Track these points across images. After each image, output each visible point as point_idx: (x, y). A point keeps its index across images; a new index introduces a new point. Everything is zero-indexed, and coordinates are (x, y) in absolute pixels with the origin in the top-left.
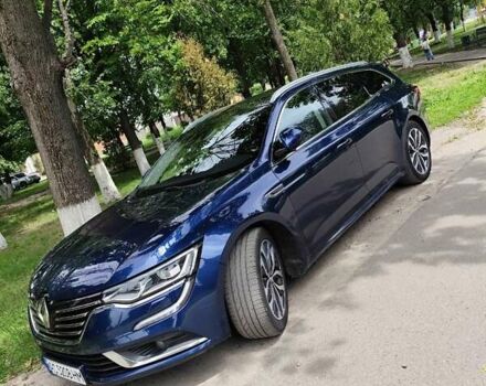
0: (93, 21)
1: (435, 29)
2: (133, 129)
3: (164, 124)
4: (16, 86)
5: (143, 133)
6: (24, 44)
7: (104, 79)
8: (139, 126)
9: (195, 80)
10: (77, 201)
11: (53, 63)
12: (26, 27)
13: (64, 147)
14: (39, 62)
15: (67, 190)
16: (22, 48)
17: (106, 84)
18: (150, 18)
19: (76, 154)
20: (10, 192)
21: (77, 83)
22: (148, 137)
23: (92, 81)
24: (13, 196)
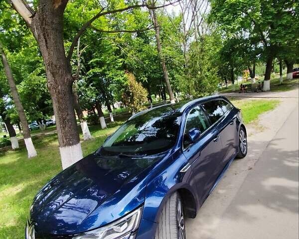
0: (91, 61)
1: (226, 83)
2: (100, 107)
3: (113, 106)
4: (49, 86)
5: (104, 109)
6: (56, 66)
7: (92, 86)
8: (103, 106)
9: (131, 91)
10: (70, 145)
11: (69, 77)
12: (58, 59)
13: (68, 118)
14: (62, 75)
15: (66, 139)
16: (55, 68)
17: (93, 88)
18: (115, 63)
19: (73, 121)
20: (45, 128)
21: (80, 86)
22: (106, 111)
23: (87, 86)
24: (46, 129)
